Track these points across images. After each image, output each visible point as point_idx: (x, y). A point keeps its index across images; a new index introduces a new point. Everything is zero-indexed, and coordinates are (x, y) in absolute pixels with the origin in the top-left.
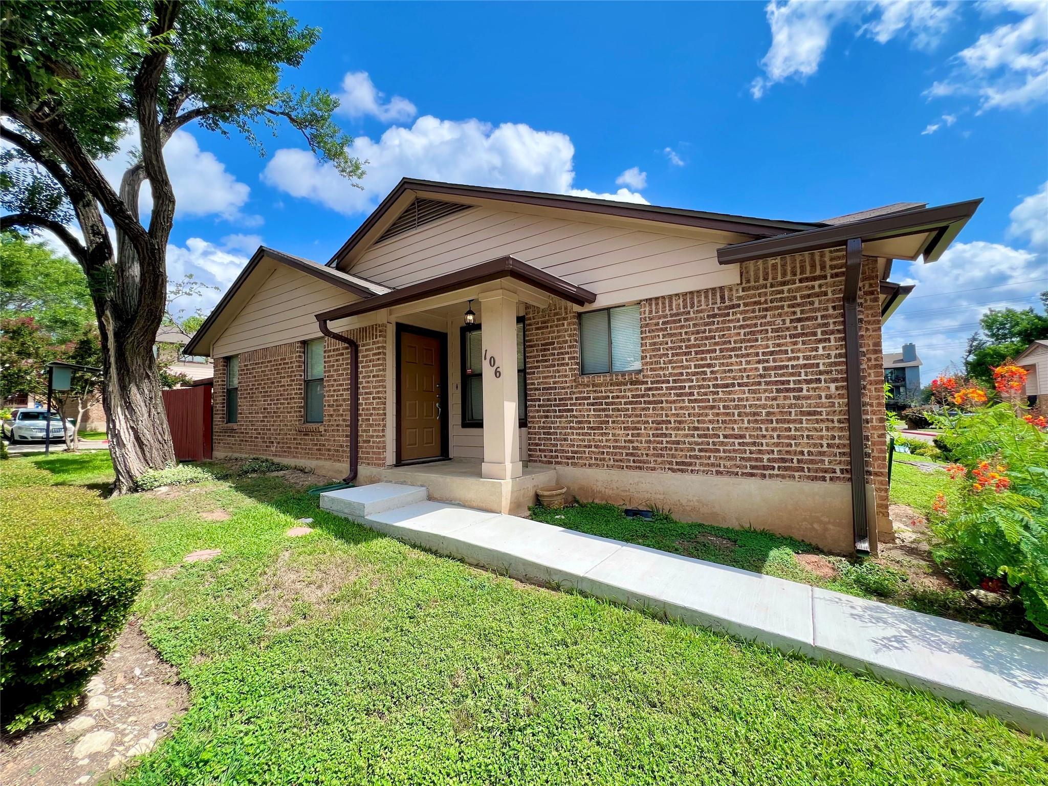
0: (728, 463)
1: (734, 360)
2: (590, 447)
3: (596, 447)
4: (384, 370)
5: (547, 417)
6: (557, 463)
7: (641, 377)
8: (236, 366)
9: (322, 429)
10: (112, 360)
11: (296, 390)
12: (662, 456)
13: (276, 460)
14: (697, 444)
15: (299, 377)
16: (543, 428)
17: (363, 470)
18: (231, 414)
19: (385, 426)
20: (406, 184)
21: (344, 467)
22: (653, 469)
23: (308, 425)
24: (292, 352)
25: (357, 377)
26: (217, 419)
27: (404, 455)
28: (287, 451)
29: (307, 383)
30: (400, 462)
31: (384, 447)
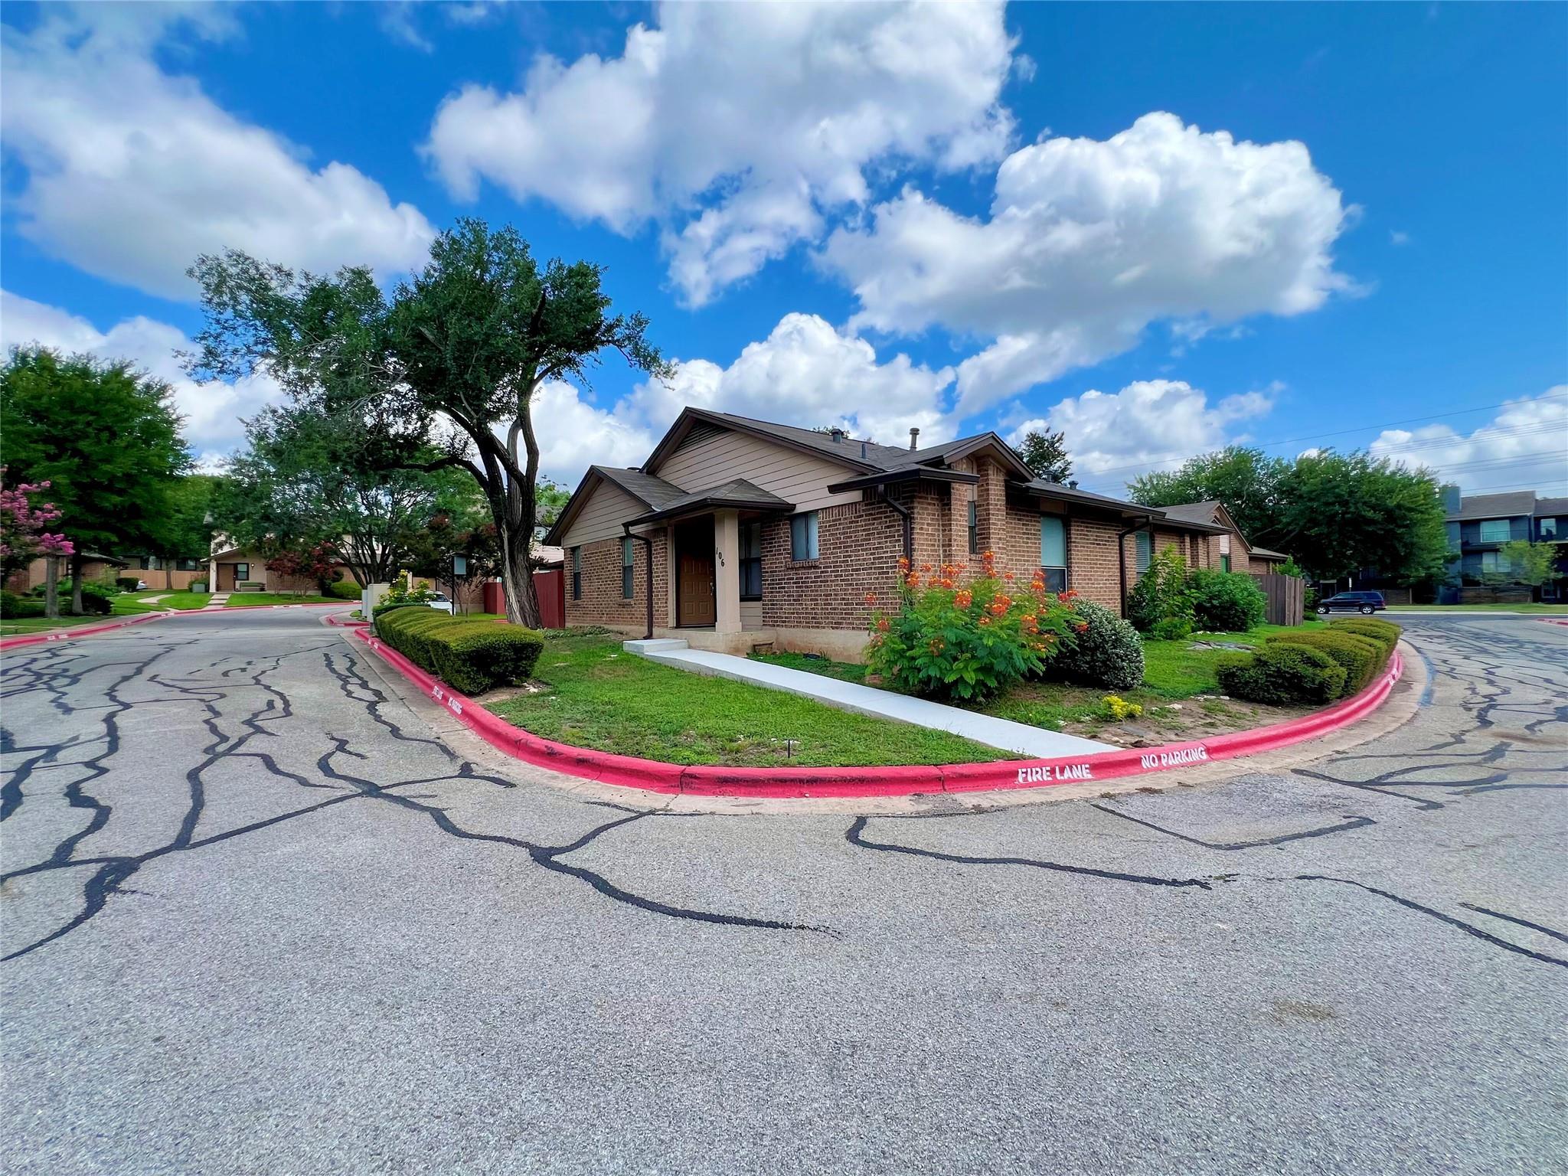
0: (858, 622)
1: (861, 552)
2: (793, 613)
3: (797, 613)
4: (666, 560)
5: (772, 592)
6: (778, 626)
7: (818, 564)
8: (581, 553)
9: (632, 603)
10: (507, 556)
11: (617, 574)
12: (828, 618)
13: (606, 627)
14: (844, 610)
15: (619, 564)
16: (771, 600)
17: (655, 631)
18: (577, 594)
19: (667, 599)
20: (688, 411)
21: (645, 629)
22: (824, 628)
23: (625, 600)
24: (614, 545)
25: (651, 565)
26: (567, 596)
27: (682, 622)
28: (611, 621)
29: (625, 568)
30: (679, 625)
31: (667, 614)
